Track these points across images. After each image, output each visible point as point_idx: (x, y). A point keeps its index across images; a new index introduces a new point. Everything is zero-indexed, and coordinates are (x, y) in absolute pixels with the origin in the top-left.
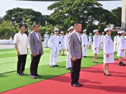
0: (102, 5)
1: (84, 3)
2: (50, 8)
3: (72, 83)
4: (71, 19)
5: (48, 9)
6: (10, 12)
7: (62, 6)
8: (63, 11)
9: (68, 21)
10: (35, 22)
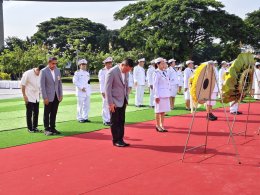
0: (223, 6)
1: (186, 4)
2: (119, 16)
3: (115, 142)
4: (160, 37)
5: (116, 18)
6: (46, 27)
7: (143, 11)
8: (144, 22)
9: (154, 42)
10: (89, 45)
